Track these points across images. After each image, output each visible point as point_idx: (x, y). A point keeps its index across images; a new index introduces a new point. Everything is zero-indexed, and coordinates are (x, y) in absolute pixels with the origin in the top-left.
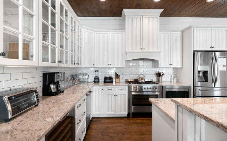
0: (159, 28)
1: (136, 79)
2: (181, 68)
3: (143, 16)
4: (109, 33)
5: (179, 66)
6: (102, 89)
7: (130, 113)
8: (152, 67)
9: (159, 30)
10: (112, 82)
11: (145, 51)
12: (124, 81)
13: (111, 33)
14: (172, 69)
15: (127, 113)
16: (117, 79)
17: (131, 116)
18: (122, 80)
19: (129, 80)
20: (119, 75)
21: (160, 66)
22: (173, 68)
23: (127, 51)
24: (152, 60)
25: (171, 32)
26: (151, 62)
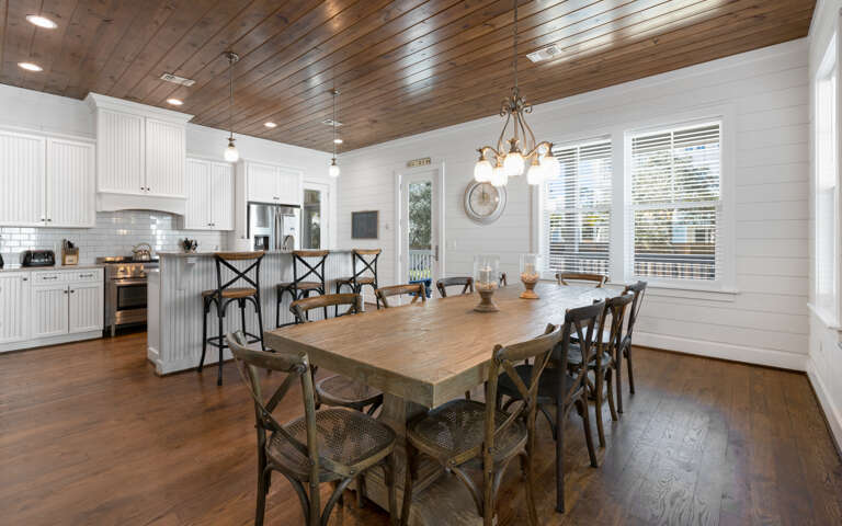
0: (184, 151)
1: (127, 255)
2: (233, 231)
3: (145, 118)
4: (43, 139)
5: (229, 228)
6: (25, 280)
7: (110, 327)
8: (173, 229)
9: (184, 154)
10: (52, 263)
11: (149, 193)
12: (92, 262)
13: (49, 139)
14: (218, 234)
15: (102, 328)
16: (68, 258)
17: (113, 334)
18: (86, 258)
19: (109, 259)
20: (76, 245)
21: (187, 227)
22: (222, 231)
23: (101, 190)
24: (172, 214)
25: (212, 160)
26: (169, 218)
